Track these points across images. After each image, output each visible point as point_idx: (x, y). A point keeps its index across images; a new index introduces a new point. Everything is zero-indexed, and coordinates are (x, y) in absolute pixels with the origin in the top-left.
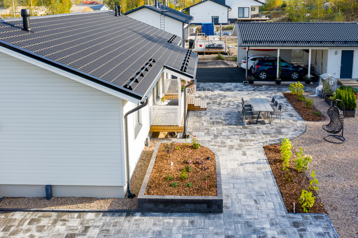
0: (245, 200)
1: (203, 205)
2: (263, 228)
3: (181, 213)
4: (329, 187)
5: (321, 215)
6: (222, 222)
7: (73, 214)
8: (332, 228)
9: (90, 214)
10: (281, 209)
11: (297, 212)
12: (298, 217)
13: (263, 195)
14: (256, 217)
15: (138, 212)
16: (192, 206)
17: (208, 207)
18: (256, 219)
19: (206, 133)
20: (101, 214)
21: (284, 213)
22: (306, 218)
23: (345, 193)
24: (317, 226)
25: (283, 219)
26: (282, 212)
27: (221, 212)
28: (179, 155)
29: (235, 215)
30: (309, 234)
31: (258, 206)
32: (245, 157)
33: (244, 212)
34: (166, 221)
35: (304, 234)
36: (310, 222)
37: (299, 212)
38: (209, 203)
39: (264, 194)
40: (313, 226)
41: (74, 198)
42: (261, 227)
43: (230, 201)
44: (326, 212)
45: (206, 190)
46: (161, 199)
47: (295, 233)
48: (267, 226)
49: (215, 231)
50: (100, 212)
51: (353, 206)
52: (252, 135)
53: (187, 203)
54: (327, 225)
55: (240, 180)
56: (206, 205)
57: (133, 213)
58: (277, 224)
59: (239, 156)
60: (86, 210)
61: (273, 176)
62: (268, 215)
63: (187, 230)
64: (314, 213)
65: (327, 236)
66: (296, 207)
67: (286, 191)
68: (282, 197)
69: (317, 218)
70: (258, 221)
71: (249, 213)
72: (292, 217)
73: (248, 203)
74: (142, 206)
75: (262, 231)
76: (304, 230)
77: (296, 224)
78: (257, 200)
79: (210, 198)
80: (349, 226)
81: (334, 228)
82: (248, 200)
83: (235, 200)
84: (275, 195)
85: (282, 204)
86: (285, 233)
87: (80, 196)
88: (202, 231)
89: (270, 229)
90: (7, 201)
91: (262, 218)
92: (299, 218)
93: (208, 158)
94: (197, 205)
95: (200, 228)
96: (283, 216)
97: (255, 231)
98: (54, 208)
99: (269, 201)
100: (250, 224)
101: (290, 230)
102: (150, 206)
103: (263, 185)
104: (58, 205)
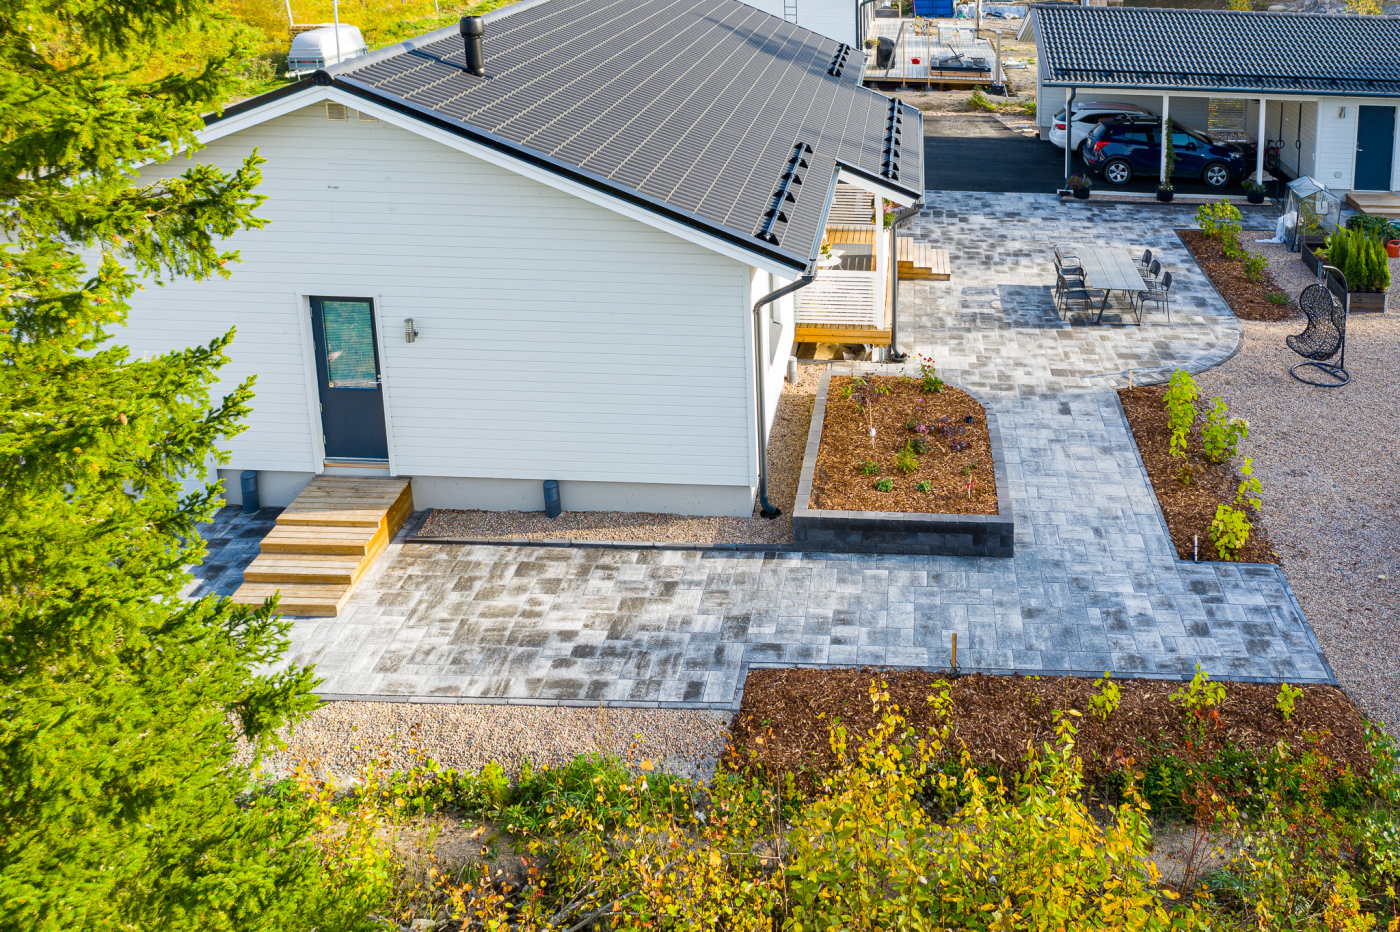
0: (1070, 528)
1: (961, 536)
2: (1117, 595)
3: (907, 556)
4: (1292, 502)
5: (1263, 568)
6: (1013, 577)
7: (625, 553)
8: (1289, 596)
9: (669, 553)
10: (1162, 551)
11: (1203, 558)
12: (1206, 571)
13: (1117, 518)
14: (1100, 568)
15: (794, 550)
16: (934, 539)
17: (976, 541)
18: (1098, 573)
19: (954, 350)
20: (699, 554)
21: (1170, 561)
22: (1226, 574)
23: (1333, 518)
24: (1251, 591)
25: (1167, 575)
26: (1164, 558)
27: (1010, 554)
28: (886, 410)
29: (1045, 562)
30: (1231, 609)
31: (1104, 542)
32: (1067, 419)
33: (1068, 556)
34: (868, 572)
35: (1218, 608)
36: (1233, 582)
37: (1208, 560)
38: (978, 532)
39: (1120, 514)
40: (1241, 591)
41: (621, 514)
42: (1111, 590)
43: (1031, 530)
44: (1277, 561)
45: (969, 500)
46: (855, 520)
47: (1195, 605)
48: (1127, 588)
49: (996, 598)
50: (695, 549)
51: (1348, 548)
52: (1085, 356)
53: (921, 531)
54: (1277, 591)
55: (1055, 479)
56: (970, 537)
57: (782, 553)
58: (1151, 585)
59: (1050, 416)
60: (657, 544)
61: (1143, 469)
62: (1129, 565)
63: (926, 594)
64: (1247, 561)
65: (1275, 614)
66: (1200, 547)
67: (1176, 509)
68: (1168, 522)
69: (1252, 573)
70: (1104, 578)
71: (1081, 559)
72: (1188, 569)
73: (1077, 536)
74: (806, 536)
75: (1114, 599)
76: (1219, 600)
77: (1198, 587)
78: (1102, 528)
79: (981, 519)
80: (1332, 593)
81: (1293, 599)
82: (1077, 528)
83: (1045, 526)
84: (1150, 517)
85: (1166, 539)
86: (1171, 606)
87: (635, 511)
88: (964, 598)
89: (1134, 597)
90: (443, 519)
91: (1113, 571)
92: (1207, 573)
93: (968, 420)
94: (948, 536)
95: (957, 591)
96: (1168, 569)
97: (1096, 601)
98: (572, 539)
99: (1132, 532)
100: (1083, 583)
101: (1183, 600)
102: (826, 535)
103: (1116, 492)
104: (581, 530)
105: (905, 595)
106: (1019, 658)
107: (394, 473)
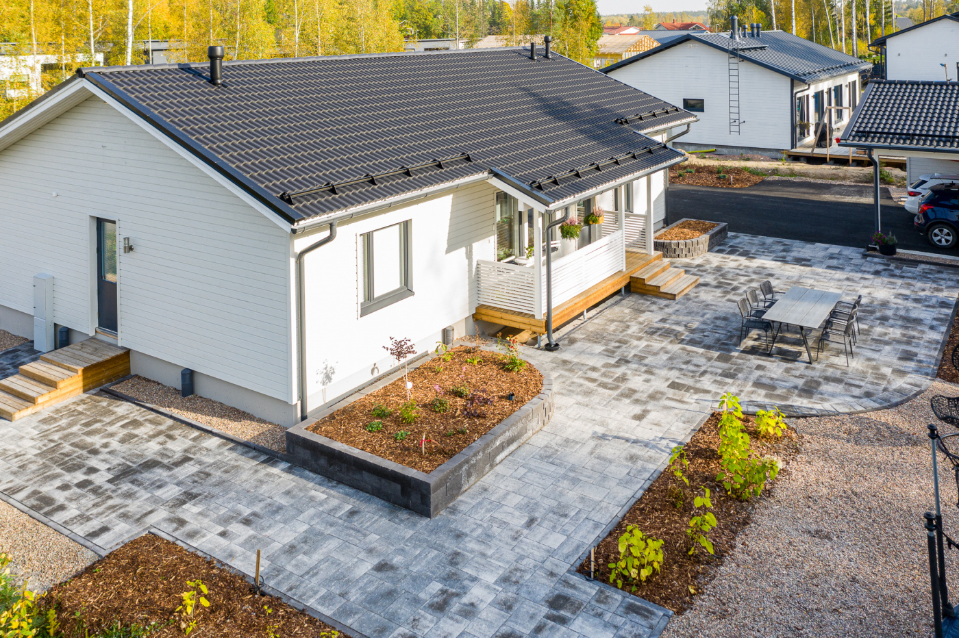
0: (511, 510)
1: (394, 485)
2: (475, 580)
3: (355, 490)
5: (651, 609)
6: (410, 534)
7: (188, 430)
9: (216, 438)
10: (568, 557)
12: (588, 591)
13: (566, 516)
14: (491, 552)
15: (287, 461)
18: (484, 555)
20: (232, 445)
21: (563, 569)
22: (604, 600)
24: (609, 626)
25: (544, 580)
26: (563, 564)
27: (428, 514)
29: (452, 531)
30: (565, 634)
31: (526, 532)
32: (635, 423)
33: (478, 533)
34: (313, 493)
35: (552, 628)
36: (600, 611)
37: (601, 581)
39: (573, 514)
40: (597, 621)
41: (220, 405)
42: (474, 574)
45: (421, 455)
47: (533, 617)
48: (490, 578)
49: (375, 545)
50: (232, 440)
55: (554, 468)
56: (399, 487)
57: (277, 461)
58: (517, 582)
59: (620, 418)
60: (215, 431)
62: (520, 558)
63: (328, 523)
64: (643, 597)
68: (610, 534)
69: (631, 609)
70: (483, 561)
71: (486, 538)
72: (571, 582)
73: (508, 519)
74: (294, 450)
75: (467, 582)
76: (563, 621)
77: (559, 602)
78: (539, 520)
82: (517, 513)
83: (492, 503)
84: (597, 525)
85: (587, 548)
86: (509, 608)
87: (231, 406)
88: (350, 535)
89: (488, 587)
90: (134, 382)
91: (499, 559)
92: (585, 592)
94: (383, 481)
95: (352, 529)
96: (552, 574)
97: (449, 578)
98: (175, 412)
99: (564, 532)
100: (459, 559)
101: (527, 607)
102: (305, 454)
103: (595, 495)
104: (188, 409)
105: (312, 518)
106: (324, 600)
107: (120, 345)
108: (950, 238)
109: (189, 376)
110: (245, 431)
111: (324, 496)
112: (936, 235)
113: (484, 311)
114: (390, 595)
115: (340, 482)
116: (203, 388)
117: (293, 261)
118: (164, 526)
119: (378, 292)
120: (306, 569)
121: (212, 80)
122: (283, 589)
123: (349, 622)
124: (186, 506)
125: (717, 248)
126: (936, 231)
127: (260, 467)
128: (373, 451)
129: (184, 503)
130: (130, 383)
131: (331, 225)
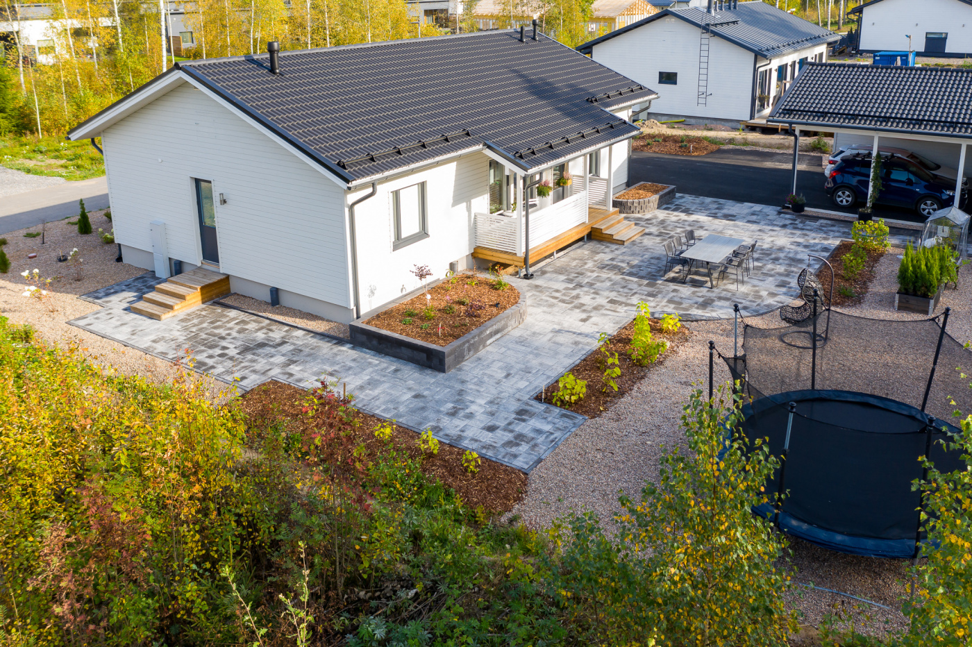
0: (496, 370)
2: (473, 402)
5: (576, 416)
6: (433, 381)
8: (569, 432)
9: (300, 331)
10: (529, 393)
13: (530, 373)
14: (483, 390)
15: (351, 343)
16: (409, 352)
17: (428, 358)
18: (479, 391)
20: (312, 335)
21: (526, 398)
22: (548, 412)
24: (550, 423)
25: (514, 403)
26: (526, 395)
27: (443, 370)
29: (459, 379)
30: (524, 425)
31: (504, 380)
32: (581, 323)
33: (475, 380)
34: (370, 360)
35: (518, 423)
36: (545, 416)
37: (548, 403)
39: (535, 372)
40: (544, 421)
41: (300, 311)
42: (473, 400)
45: (438, 337)
47: (508, 419)
49: (412, 386)
50: (312, 332)
51: (653, 425)
52: (645, 297)
53: (406, 347)
54: (566, 427)
55: (524, 348)
56: (425, 355)
57: (344, 343)
58: (498, 404)
59: (571, 320)
60: (299, 326)
61: (584, 356)
62: (501, 393)
63: (382, 375)
64: (571, 410)
65: (545, 435)
69: (565, 416)
70: (478, 394)
71: (480, 383)
72: (530, 404)
73: (494, 374)
74: (356, 337)
75: (468, 403)
77: (522, 412)
78: (513, 375)
79: (435, 347)
82: (500, 371)
83: (484, 366)
84: (548, 378)
85: (541, 388)
86: (493, 415)
87: (307, 312)
88: (396, 381)
89: (481, 406)
91: (487, 393)
92: (538, 408)
93: (497, 305)
94: (415, 352)
95: (397, 378)
96: (519, 400)
97: (458, 401)
98: (270, 316)
99: (528, 380)
100: (463, 393)
101: (504, 414)
102: (363, 338)
103: (549, 362)
104: (278, 314)
105: (372, 372)
106: (384, 410)
107: (221, 272)
108: (850, 199)
109: (275, 292)
110: (320, 327)
111: (377, 362)
112: (839, 197)
113: (480, 251)
114: (423, 409)
115: (387, 354)
116: (285, 300)
117: (347, 210)
118: (280, 376)
119: (404, 234)
120: (371, 397)
121: (272, 70)
122: (360, 406)
123: (400, 420)
124: (291, 367)
125: (665, 206)
126: (840, 193)
127: (333, 347)
128: (407, 335)
129: (290, 365)
130: (233, 298)
131: (373, 184)
